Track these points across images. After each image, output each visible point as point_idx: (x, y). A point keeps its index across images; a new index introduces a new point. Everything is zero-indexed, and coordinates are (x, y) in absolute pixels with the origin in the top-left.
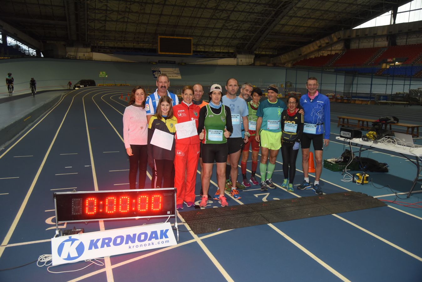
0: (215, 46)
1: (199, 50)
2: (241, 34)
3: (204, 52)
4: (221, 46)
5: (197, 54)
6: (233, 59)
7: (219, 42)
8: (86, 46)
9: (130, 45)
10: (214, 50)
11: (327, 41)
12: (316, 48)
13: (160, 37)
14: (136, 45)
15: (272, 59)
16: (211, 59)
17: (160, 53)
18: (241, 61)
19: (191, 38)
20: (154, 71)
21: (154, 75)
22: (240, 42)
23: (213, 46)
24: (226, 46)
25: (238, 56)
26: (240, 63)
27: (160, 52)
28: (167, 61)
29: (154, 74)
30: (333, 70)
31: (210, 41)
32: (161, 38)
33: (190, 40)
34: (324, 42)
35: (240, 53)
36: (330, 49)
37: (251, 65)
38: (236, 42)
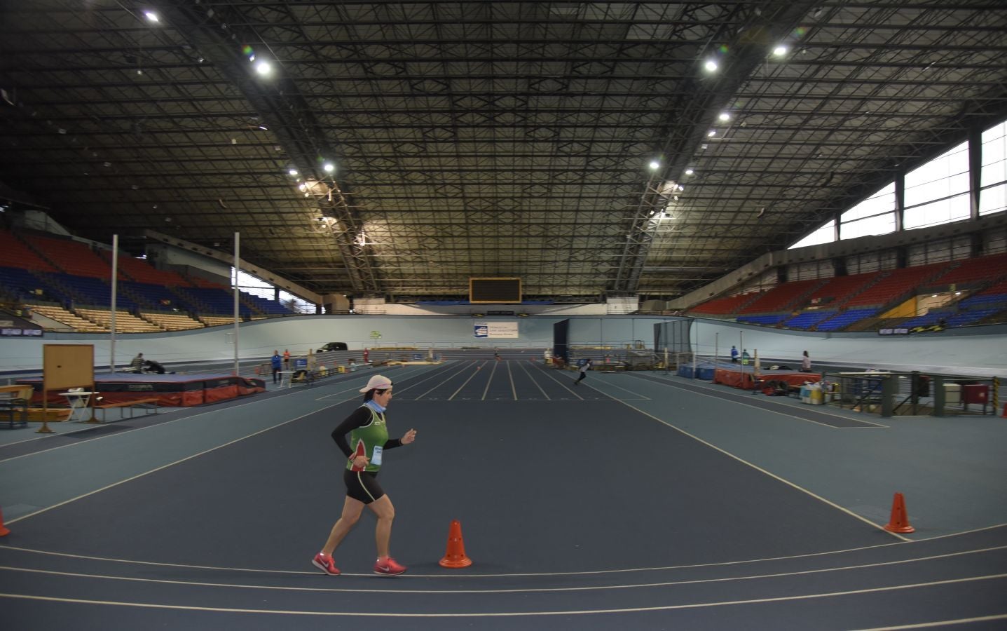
0: (569, 286)
1: (543, 293)
2: (604, 268)
3: (552, 296)
4: (579, 286)
5: (543, 301)
6: (600, 305)
7: (575, 280)
8: (378, 296)
9: (439, 291)
10: (568, 293)
11: (750, 271)
12: (735, 282)
13: (472, 279)
14: (447, 291)
15: (668, 302)
16: (569, 306)
17: (471, 302)
18: (616, 307)
19: (519, 278)
20: (477, 328)
21: (476, 333)
22: (610, 279)
23: (566, 286)
24: (589, 286)
25: (609, 300)
26: (613, 311)
27: (473, 300)
28: (501, 312)
29: (477, 331)
30: (734, 320)
31: (559, 280)
32: (473, 281)
33: (518, 281)
34: (744, 272)
35: (612, 295)
36: (758, 284)
37: (633, 314)
38: (602, 279)
